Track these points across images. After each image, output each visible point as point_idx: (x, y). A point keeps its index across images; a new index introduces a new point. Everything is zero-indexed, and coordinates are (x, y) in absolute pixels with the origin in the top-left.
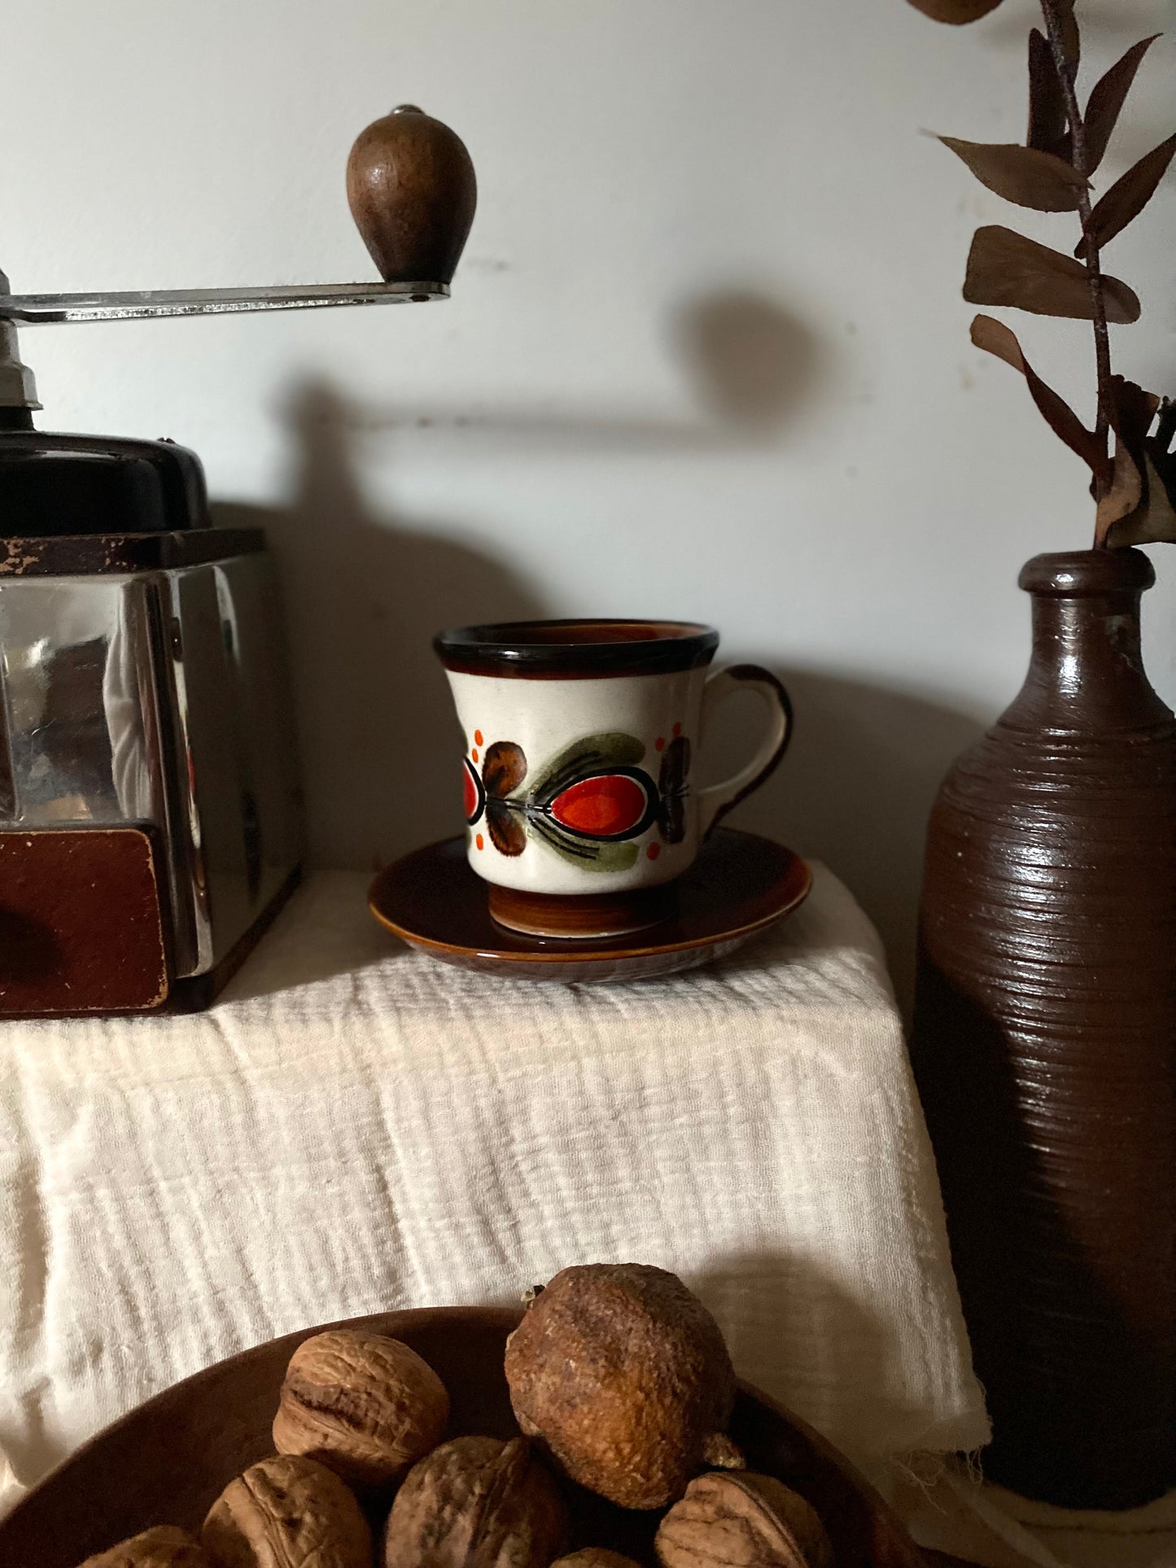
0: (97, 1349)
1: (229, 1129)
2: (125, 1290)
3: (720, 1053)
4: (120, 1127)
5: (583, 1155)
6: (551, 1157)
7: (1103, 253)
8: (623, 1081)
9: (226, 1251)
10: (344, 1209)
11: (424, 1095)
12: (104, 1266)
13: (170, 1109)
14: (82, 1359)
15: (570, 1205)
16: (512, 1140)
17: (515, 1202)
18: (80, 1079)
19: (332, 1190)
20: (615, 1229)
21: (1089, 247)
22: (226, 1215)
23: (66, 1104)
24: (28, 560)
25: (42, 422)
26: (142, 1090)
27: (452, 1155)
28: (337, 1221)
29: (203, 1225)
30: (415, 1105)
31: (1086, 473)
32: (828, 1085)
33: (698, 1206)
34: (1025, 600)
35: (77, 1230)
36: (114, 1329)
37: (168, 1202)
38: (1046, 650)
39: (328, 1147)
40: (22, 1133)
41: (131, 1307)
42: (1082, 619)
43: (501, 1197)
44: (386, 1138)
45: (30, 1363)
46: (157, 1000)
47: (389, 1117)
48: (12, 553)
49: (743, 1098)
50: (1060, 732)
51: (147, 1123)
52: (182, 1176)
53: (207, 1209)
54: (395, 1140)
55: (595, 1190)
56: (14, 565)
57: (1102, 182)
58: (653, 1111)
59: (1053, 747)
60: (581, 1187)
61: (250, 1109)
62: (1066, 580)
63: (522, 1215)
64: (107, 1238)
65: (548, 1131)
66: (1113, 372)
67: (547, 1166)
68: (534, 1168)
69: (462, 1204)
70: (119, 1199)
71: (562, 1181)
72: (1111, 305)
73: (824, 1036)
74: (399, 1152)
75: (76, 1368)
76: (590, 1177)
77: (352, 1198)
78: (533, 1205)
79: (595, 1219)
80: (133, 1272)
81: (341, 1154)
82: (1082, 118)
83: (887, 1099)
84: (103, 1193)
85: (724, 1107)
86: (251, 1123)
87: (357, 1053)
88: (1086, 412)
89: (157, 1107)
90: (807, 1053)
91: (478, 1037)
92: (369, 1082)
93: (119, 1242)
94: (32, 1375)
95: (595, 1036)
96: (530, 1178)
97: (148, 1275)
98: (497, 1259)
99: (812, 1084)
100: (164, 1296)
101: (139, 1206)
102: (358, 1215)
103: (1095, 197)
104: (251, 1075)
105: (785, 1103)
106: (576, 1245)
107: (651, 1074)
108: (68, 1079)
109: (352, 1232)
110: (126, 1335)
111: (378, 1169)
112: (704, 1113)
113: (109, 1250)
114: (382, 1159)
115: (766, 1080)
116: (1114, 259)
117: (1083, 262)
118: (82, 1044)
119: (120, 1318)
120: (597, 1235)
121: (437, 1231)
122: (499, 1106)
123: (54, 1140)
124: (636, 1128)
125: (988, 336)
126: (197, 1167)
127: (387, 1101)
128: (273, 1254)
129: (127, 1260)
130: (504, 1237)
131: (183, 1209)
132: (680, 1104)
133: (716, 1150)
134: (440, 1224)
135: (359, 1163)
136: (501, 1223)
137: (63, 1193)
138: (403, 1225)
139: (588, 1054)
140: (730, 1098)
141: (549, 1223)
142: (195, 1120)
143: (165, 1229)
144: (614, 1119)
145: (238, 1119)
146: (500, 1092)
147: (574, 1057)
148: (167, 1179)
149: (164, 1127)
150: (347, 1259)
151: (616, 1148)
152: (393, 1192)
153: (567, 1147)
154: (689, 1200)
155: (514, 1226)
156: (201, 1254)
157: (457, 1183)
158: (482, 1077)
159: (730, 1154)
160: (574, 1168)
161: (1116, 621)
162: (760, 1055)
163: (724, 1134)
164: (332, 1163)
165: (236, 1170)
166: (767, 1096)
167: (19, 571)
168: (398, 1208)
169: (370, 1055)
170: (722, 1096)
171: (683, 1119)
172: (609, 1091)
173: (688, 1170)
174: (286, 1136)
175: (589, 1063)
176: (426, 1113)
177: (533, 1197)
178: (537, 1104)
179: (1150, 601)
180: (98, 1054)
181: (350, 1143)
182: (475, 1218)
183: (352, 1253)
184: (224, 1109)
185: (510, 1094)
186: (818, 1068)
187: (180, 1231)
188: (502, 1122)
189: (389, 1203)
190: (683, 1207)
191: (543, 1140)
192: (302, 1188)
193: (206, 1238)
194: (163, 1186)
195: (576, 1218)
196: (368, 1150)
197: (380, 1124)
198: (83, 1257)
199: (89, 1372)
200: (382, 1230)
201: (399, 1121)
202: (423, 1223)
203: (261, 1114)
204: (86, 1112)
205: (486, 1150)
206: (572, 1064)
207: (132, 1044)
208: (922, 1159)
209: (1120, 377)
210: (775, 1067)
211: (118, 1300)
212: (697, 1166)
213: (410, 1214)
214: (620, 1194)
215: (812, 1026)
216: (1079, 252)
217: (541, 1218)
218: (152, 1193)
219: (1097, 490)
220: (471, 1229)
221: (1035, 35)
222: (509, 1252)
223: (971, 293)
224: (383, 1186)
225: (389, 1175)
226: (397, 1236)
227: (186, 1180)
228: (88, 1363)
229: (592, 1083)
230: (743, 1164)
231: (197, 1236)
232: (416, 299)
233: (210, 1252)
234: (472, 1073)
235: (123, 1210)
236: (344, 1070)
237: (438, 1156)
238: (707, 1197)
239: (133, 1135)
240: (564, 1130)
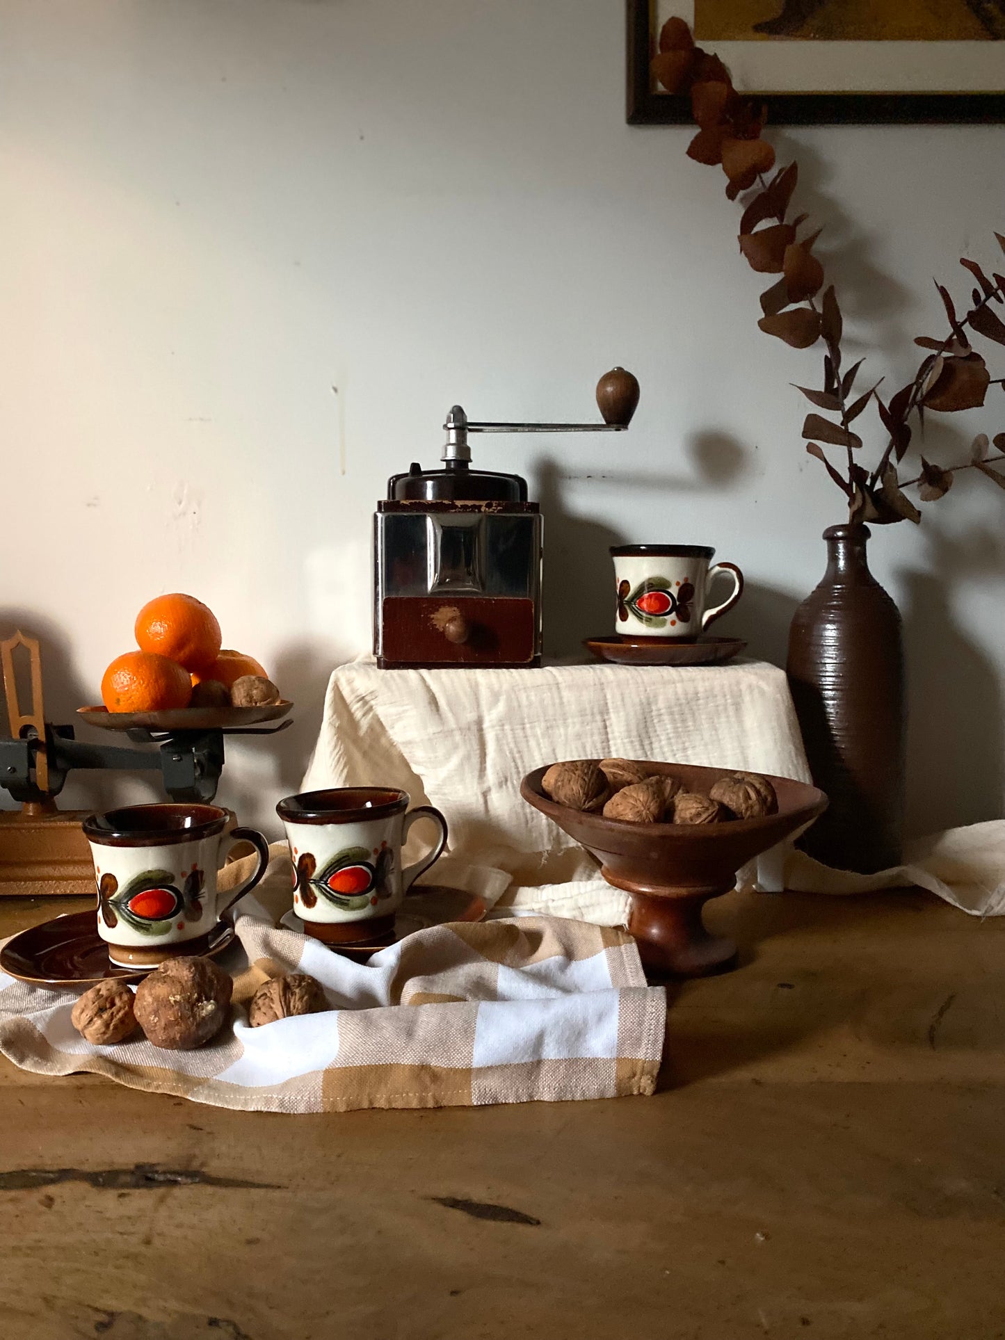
0: (506, 780)
1: (554, 705)
2: (514, 761)
3: (725, 682)
4: (515, 704)
5: (677, 717)
6: (666, 718)
7: (849, 425)
8: (691, 691)
9: (549, 750)
10: (592, 735)
11: (622, 694)
12: (508, 754)
13: (533, 698)
14: (502, 782)
15: (671, 735)
16: (652, 711)
17: (651, 735)
18: (501, 687)
19: (588, 727)
20: (687, 744)
21: (845, 423)
22: (549, 737)
23: (496, 696)
24: (499, 508)
25: (471, 466)
26: (522, 691)
27: (632, 713)
28: (589, 740)
29: (541, 741)
30: (618, 697)
31: (848, 499)
32: (762, 693)
33: (717, 735)
34: (825, 543)
35: (498, 740)
36: (511, 774)
37: (529, 732)
38: (833, 558)
39: (588, 712)
40: (478, 705)
41: (517, 768)
42: (845, 547)
43: (647, 732)
44: (608, 710)
45: (483, 782)
46: (530, 660)
47: (609, 702)
48: (494, 505)
49: (733, 696)
50: (839, 587)
51: (524, 702)
52: (535, 722)
53: (543, 735)
54: (611, 710)
55: (680, 730)
56: (494, 510)
57: (849, 402)
58: (701, 701)
59: (836, 591)
60: (676, 728)
61: (561, 698)
62: (840, 534)
63: (653, 740)
64: (508, 744)
65: (665, 708)
66: (854, 462)
67: (663, 721)
68: (659, 722)
69: (634, 733)
70: (512, 730)
71: (669, 726)
72: (853, 442)
73: (762, 677)
74: (612, 715)
75: (500, 785)
76: (679, 725)
77: (596, 731)
78: (658, 736)
79: (680, 741)
80: (517, 755)
81: (593, 714)
82: (842, 382)
83: (782, 697)
84: (507, 727)
85: (726, 700)
86: (562, 703)
87: (600, 679)
88: (846, 477)
89: (528, 697)
90: (755, 682)
91: (641, 676)
92: (603, 689)
93: (512, 745)
94: (485, 786)
95: (681, 676)
96: (657, 725)
97: (521, 757)
98: (645, 755)
99: (756, 691)
100: (527, 765)
101: (519, 733)
102: (597, 738)
103: (847, 408)
104: (562, 686)
105: (747, 698)
106: (673, 751)
107: (701, 689)
108: (496, 687)
109: (593, 743)
110: (515, 776)
111: (604, 721)
112: (719, 702)
113: (509, 747)
114: (606, 717)
115: (740, 690)
116: (853, 427)
117: (843, 427)
118: (502, 676)
119: (514, 770)
120: (680, 746)
121: (624, 743)
122: (648, 698)
123: (490, 709)
124: (695, 707)
125: (812, 449)
126: (542, 719)
127: (609, 696)
128: (566, 751)
129: (515, 750)
130: (647, 747)
131: (535, 736)
132: (710, 698)
133: (723, 715)
134: (626, 741)
135: (598, 718)
136: (646, 742)
137: (493, 727)
138: (611, 742)
139: (678, 682)
140: (728, 697)
141: (663, 743)
142: (542, 701)
143: (527, 741)
144: (688, 703)
145: (557, 701)
146: (648, 694)
147: (674, 683)
148: (530, 723)
149: (530, 704)
150: (592, 753)
151: (689, 716)
152: (609, 730)
153: (671, 713)
154: (713, 732)
155: (651, 743)
156: (540, 749)
157: (633, 727)
158: (642, 689)
159: (728, 717)
160: (674, 721)
161: (858, 548)
162: (738, 683)
163: (726, 709)
164: (589, 718)
165: (555, 720)
166: (740, 696)
167: (496, 511)
168: (610, 736)
169: (603, 680)
170: (725, 696)
171: (712, 704)
172: (686, 694)
173: (713, 723)
174: (573, 707)
175: (679, 685)
176: (623, 700)
177: (658, 733)
178: (661, 698)
179: (869, 542)
180: (508, 677)
181: (596, 710)
182: (638, 739)
183: (594, 752)
184: (552, 698)
185: (651, 696)
186: (759, 687)
187: (532, 743)
188: (649, 704)
189: (607, 733)
190: (711, 735)
191: (663, 711)
192: (578, 726)
193: (542, 745)
194: (528, 726)
195: (673, 741)
196: (601, 713)
197: (607, 704)
198: (500, 750)
199: (504, 786)
200: (604, 744)
201: (613, 703)
202: (619, 741)
203: (565, 700)
204: (503, 699)
205: (643, 713)
206: (673, 686)
207: (521, 676)
208: (794, 717)
209: (856, 465)
210: (743, 687)
211: (513, 764)
212: (716, 721)
213: (614, 738)
214: (689, 731)
215: (756, 674)
216: (842, 424)
217: (660, 741)
218: (524, 729)
219: (850, 504)
220: (637, 744)
221: (826, 357)
222: (649, 753)
223: (806, 434)
224: (606, 727)
225: (608, 723)
226: (609, 748)
227: (536, 724)
228: (504, 783)
229: (680, 691)
230: (733, 719)
231: (539, 745)
232: (616, 430)
233: (544, 750)
234: (638, 687)
235: (514, 734)
236: (595, 685)
237: (627, 715)
238: (720, 732)
239: (519, 706)
240: (670, 707)
